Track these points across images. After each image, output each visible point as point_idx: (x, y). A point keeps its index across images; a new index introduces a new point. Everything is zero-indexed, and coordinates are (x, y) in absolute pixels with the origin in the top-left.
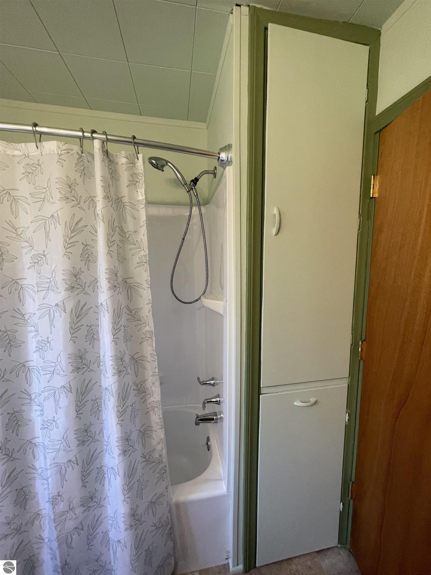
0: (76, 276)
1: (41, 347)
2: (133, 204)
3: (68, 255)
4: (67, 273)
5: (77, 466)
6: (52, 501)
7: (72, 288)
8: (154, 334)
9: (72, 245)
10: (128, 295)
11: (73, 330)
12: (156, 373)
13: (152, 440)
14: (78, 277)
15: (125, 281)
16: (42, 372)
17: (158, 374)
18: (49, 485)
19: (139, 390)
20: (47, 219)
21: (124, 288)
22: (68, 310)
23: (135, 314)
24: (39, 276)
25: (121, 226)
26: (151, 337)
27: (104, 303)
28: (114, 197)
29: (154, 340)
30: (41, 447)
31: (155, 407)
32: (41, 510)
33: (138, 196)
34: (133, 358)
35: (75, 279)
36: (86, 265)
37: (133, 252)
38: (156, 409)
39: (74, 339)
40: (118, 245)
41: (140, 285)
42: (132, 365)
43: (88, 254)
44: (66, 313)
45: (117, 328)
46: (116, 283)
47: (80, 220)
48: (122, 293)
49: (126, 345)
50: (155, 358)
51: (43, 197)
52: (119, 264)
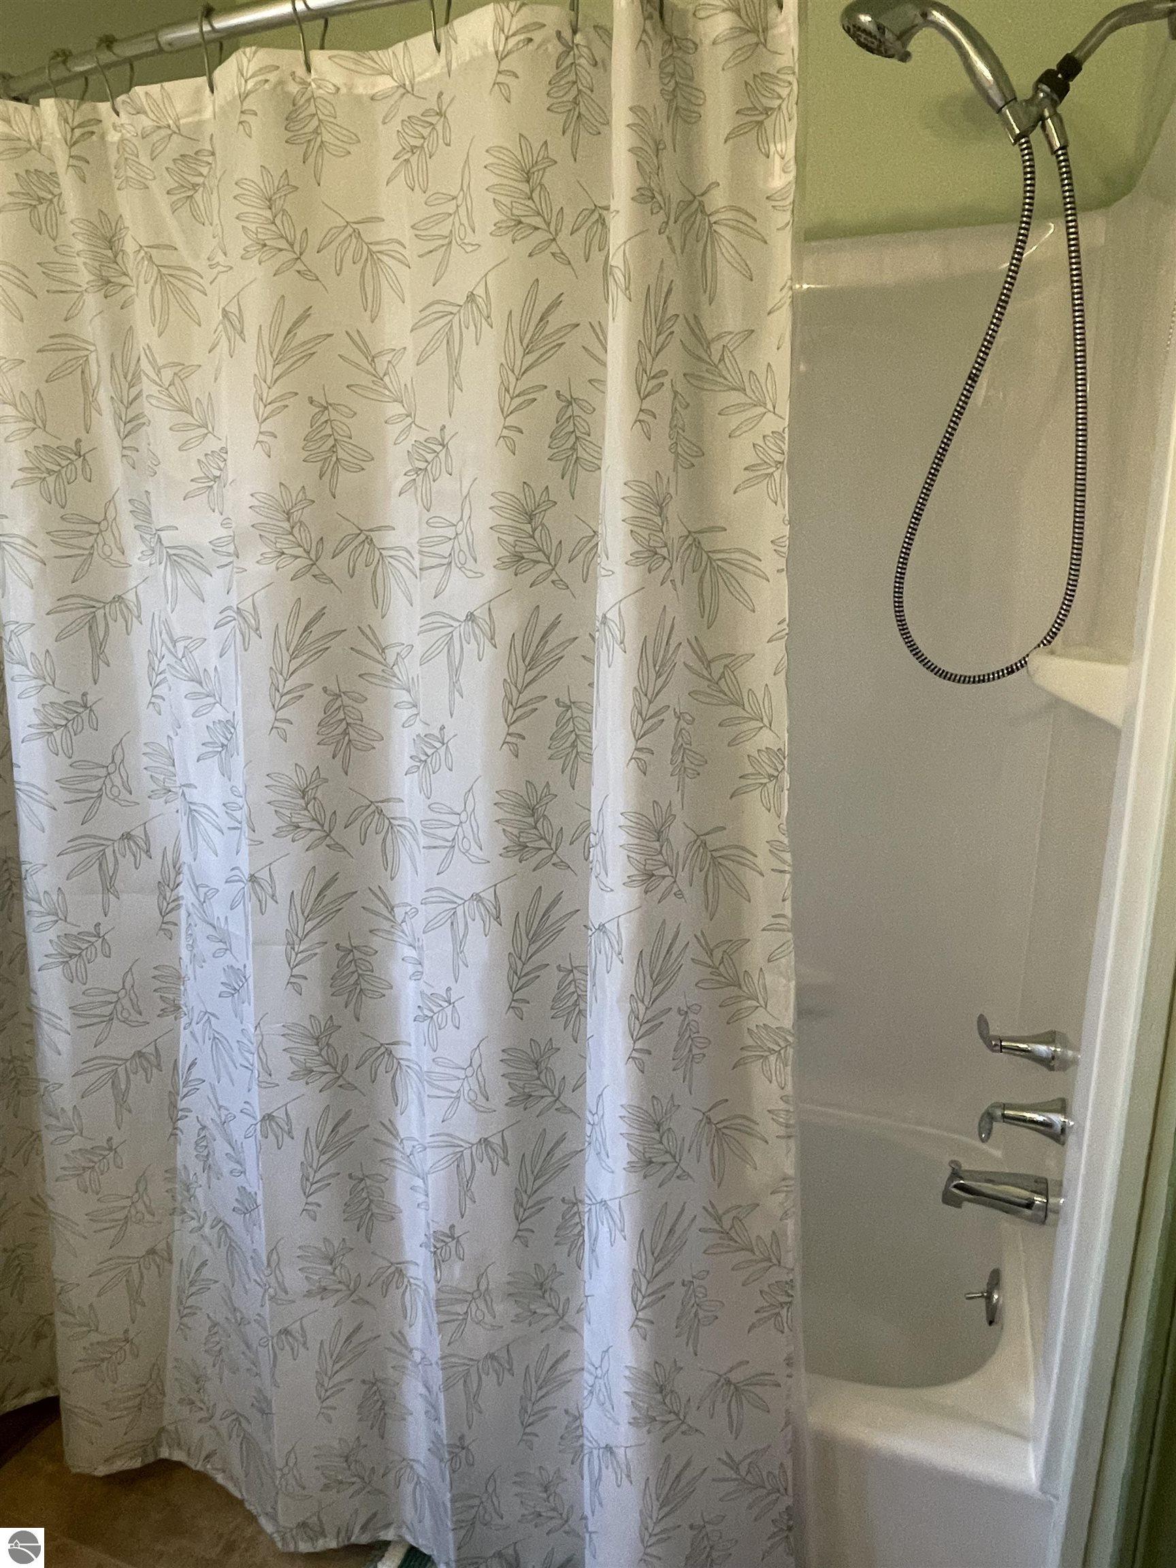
0: (531, 517)
1: (423, 758)
2: (747, 214)
3: (510, 437)
4: (505, 506)
5: (504, 1165)
6: (435, 1247)
7: (516, 560)
8: (786, 762)
9: (527, 399)
10: (701, 595)
11: (515, 710)
12: (781, 921)
13: (749, 1170)
14: (538, 520)
15: (694, 540)
16: (423, 841)
17: (790, 926)
18: (427, 1195)
19: (715, 970)
20: (455, 309)
21: (689, 567)
22: (503, 639)
23: (722, 676)
24: (426, 516)
25: (695, 317)
26: (776, 774)
27: (613, 615)
28: (676, 194)
29: (787, 785)
30: (414, 1076)
31: (771, 1051)
32: (407, 1262)
33: (769, 174)
34: (700, 842)
35: (528, 528)
36: (567, 477)
37: (734, 422)
38: (773, 1058)
39: (514, 742)
40: (676, 393)
41: (750, 560)
42: (697, 870)
43: (573, 435)
44: (495, 647)
45: (651, 712)
46: (658, 539)
47: (556, 303)
48: (678, 584)
49: (681, 787)
50: (784, 862)
51: (446, 233)
52: (675, 469)
